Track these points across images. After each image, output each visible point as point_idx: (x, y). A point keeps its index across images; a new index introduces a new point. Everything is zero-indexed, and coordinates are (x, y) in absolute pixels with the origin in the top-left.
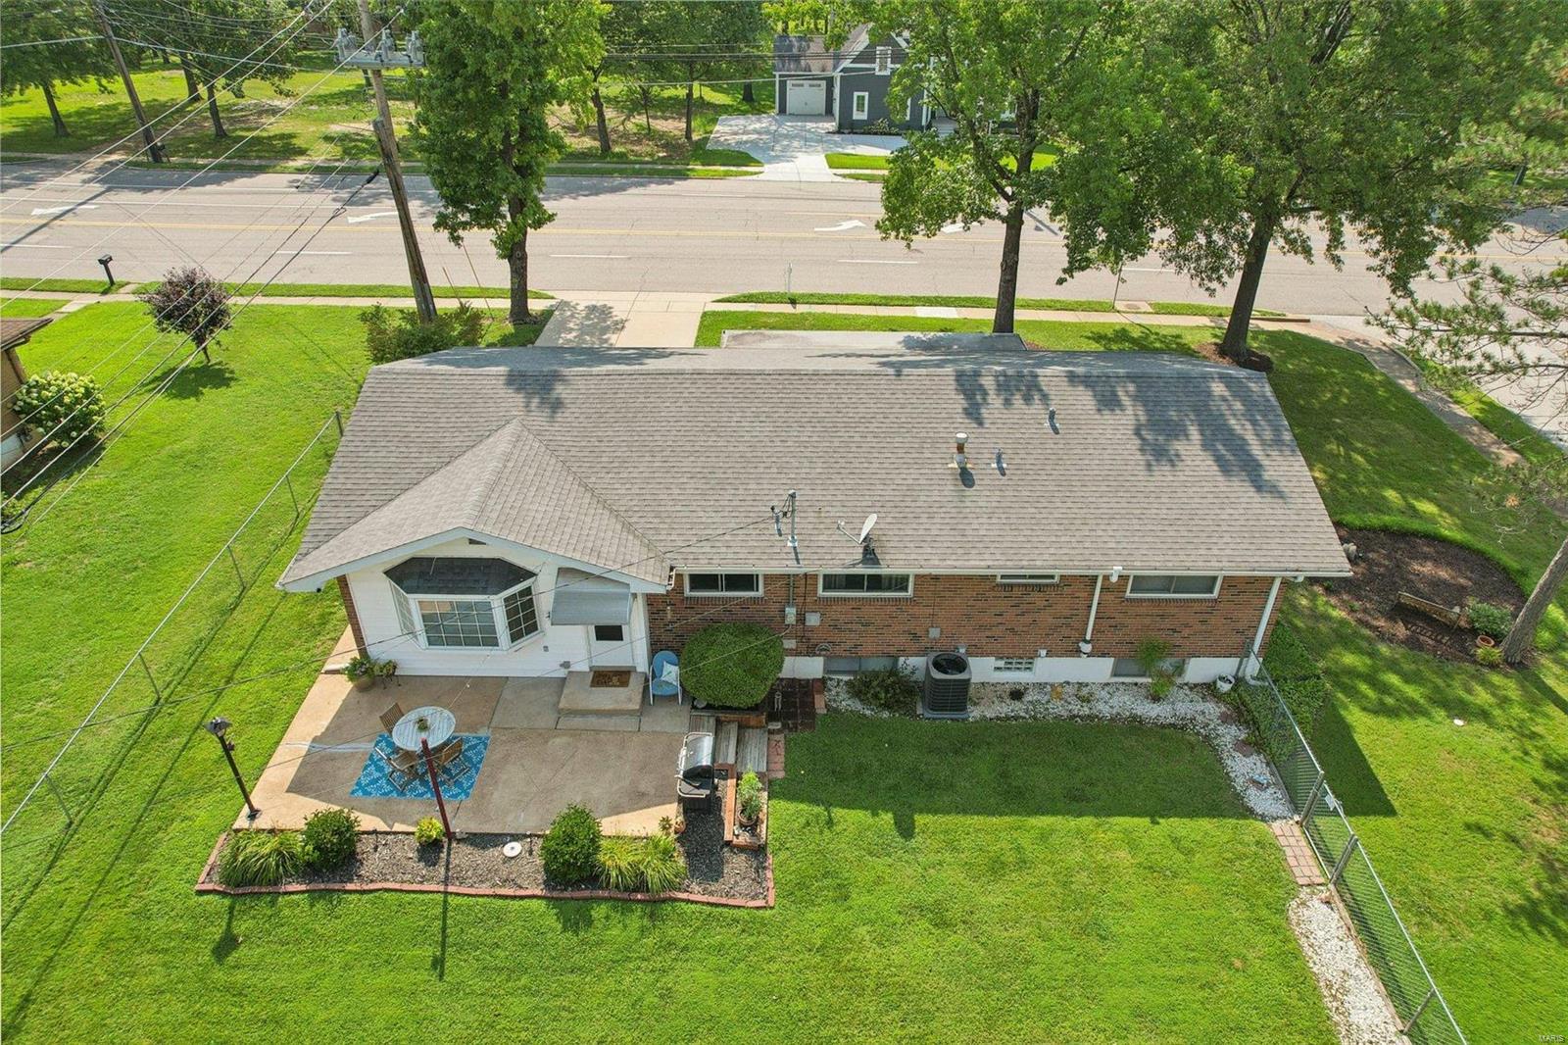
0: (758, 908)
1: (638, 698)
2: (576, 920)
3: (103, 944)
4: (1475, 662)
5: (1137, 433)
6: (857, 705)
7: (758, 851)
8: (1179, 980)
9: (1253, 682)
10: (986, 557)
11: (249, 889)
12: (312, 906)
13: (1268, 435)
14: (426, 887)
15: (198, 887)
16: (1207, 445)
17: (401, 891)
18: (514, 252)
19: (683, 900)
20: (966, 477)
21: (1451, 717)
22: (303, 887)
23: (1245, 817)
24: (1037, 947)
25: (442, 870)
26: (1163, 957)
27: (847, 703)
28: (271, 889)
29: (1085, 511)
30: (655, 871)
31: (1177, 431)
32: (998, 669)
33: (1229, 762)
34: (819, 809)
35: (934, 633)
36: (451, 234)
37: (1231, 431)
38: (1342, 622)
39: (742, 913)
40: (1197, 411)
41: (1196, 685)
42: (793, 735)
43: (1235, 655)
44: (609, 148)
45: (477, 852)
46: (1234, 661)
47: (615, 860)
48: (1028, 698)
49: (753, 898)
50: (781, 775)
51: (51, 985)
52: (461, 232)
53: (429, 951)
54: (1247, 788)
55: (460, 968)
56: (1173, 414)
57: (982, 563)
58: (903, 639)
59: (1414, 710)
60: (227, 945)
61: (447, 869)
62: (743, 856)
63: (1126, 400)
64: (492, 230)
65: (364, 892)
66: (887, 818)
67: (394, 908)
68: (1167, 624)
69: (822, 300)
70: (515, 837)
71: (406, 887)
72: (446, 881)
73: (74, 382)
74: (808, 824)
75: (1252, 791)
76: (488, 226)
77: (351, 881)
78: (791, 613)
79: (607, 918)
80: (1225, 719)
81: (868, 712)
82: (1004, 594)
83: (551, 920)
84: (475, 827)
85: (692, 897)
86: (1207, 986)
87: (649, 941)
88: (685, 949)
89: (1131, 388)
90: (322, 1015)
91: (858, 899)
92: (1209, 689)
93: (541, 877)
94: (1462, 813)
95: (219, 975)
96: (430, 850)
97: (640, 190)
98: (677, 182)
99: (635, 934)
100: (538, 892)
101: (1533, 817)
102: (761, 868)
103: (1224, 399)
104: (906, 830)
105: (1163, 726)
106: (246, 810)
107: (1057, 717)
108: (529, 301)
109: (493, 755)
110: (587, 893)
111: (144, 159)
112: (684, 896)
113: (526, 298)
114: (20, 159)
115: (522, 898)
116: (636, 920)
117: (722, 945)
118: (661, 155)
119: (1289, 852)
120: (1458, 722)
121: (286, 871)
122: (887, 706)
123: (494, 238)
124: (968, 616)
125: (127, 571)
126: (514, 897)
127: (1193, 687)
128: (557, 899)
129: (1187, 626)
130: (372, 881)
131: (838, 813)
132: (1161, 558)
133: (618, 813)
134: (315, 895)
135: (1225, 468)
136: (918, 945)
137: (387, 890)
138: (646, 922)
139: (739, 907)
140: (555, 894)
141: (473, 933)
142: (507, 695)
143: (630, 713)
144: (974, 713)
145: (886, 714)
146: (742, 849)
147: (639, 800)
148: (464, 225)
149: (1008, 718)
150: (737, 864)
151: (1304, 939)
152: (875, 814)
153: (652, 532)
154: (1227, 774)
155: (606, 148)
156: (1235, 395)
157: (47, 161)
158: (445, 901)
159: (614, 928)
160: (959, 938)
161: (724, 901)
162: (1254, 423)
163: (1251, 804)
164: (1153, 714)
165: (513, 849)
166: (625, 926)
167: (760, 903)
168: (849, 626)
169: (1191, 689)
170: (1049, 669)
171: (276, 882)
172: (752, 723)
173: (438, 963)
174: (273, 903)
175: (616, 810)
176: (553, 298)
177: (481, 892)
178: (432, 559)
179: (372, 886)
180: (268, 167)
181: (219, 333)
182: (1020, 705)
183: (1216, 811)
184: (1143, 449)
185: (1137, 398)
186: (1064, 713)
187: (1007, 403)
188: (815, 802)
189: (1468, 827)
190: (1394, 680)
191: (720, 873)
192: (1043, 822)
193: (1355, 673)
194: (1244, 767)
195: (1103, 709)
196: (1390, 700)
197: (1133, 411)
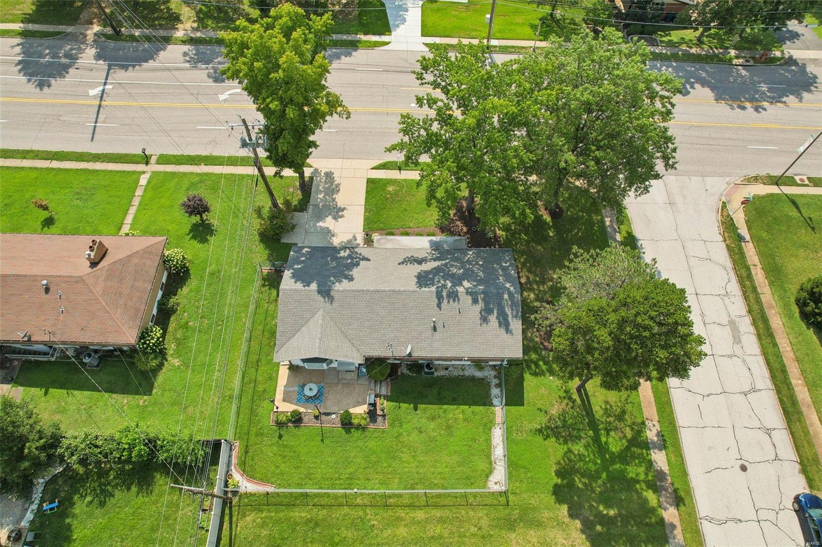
1: (357, 375)
2: (348, 432)
3: (256, 435)
5: (481, 313)
6: (408, 372)
7: (384, 416)
8: (465, 445)
9: (505, 366)
11: (282, 425)
12: (295, 429)
13: (515, 313)
14: (317, 425)
15: (271, 424)
16: (498, 318)
17: (312, 426)
19: (369, 428)
20: (435, 329)
21: (550, 375)
22: (293, 425)
23: (490, 406)
24: (438, 438)
26: (463, 440)
27: (405, 371)
28: (286, 425)
30: (363, 422)
31: (491, 312)
33: (492, 390)
34: (397, 404)
37: (505, 312)
39: (381, 430)
40: (498, 305)
42: (393, 382)
45: (327, 417)
47: (355, 421)
48: (449, 369)
49: (383, 426)
50: (389, 394)
51: (250, 443)
53: (320, 438)
54: (494, 397)
55: (327, 442)
56: (491, 306)
59: (542, 373)
60: (280, 437)
61: (321, 421)
63: (480, 301)
65: (305, 426)
66: (412, 405)
67: (311, 429)
70: (334, 413)
72: (321, 424)
74: (395, 408)
75: (495, 399)
77: (302, 424)
79: (354, 432)
80: (495, 377)
81: (410, 374)
83: (343, 432)
84: (325, 411)
85: (371, 427)
86: (470, 446)
87: (363, 436)
88: (370, 438)
89: (482, 296)
91: (405, 426)
92: (493, 367)
93: (340, 423)
94: (538, 406)
95: (281, 442)
96: (316, 417)
99: (360, 434)
100: (340, 426)
102: (385, 419)
103: (506, 300)
104: (416, 409)
105: (479, 379)
106: (275, 407)
107: (455, 376)
110: (350, 427)
115: (337, 427)
116: (360, 432)
117: (377, 437)
119: (497, 415)
120: (551, 377)
121: (288, 422)
126: (335, 427)
128: (345, 427)
130: (306, 424)
131: (401, 404)
132: (478, 354)
134: (295, 427)
135: (500, 324)
136: (415, 437)
137: (309, 426)
138: (362, 432)
139: (380, 428)
141: (328, 435)
142: (326, 372)
143: (355, 379)
144: (435, 374)
145: (414, 375)
146: (381, 416)
147: (359, 404)
149: (443, 375)
150: (380, 419)
151: (492, 436)
152: (409, 405)
153: (358, 346)
154: (490, 393)
156: (510, 299)
158: (322, 428)
159: (356, 434)
160: (423, 435)
161: (377, 427)
162: (512, 309)
163: (493, 402)
164: (478, 375)
165: (334, 416)
166: (358, 433)
167: (385, 427)
169: (490, 367)
172: (383, 380)
173: (322, 440)
174: (287, 428)
175: (354, 407)
176: (312, 166)
177: (328, 426)
182: (447, 372)
183: (484, 404)
184: (481, 318)
185: (483, 300)
186: (457, 375)
187: (449, 302)
188: (396, 402)
189: (538, 409)
190: (541, 363)
191: (376, 421)
192: (445, 407)
193: (532, 361)
194: (495, 391)
195: (467, 373)
196: (537, 370)
197: (481, 305)
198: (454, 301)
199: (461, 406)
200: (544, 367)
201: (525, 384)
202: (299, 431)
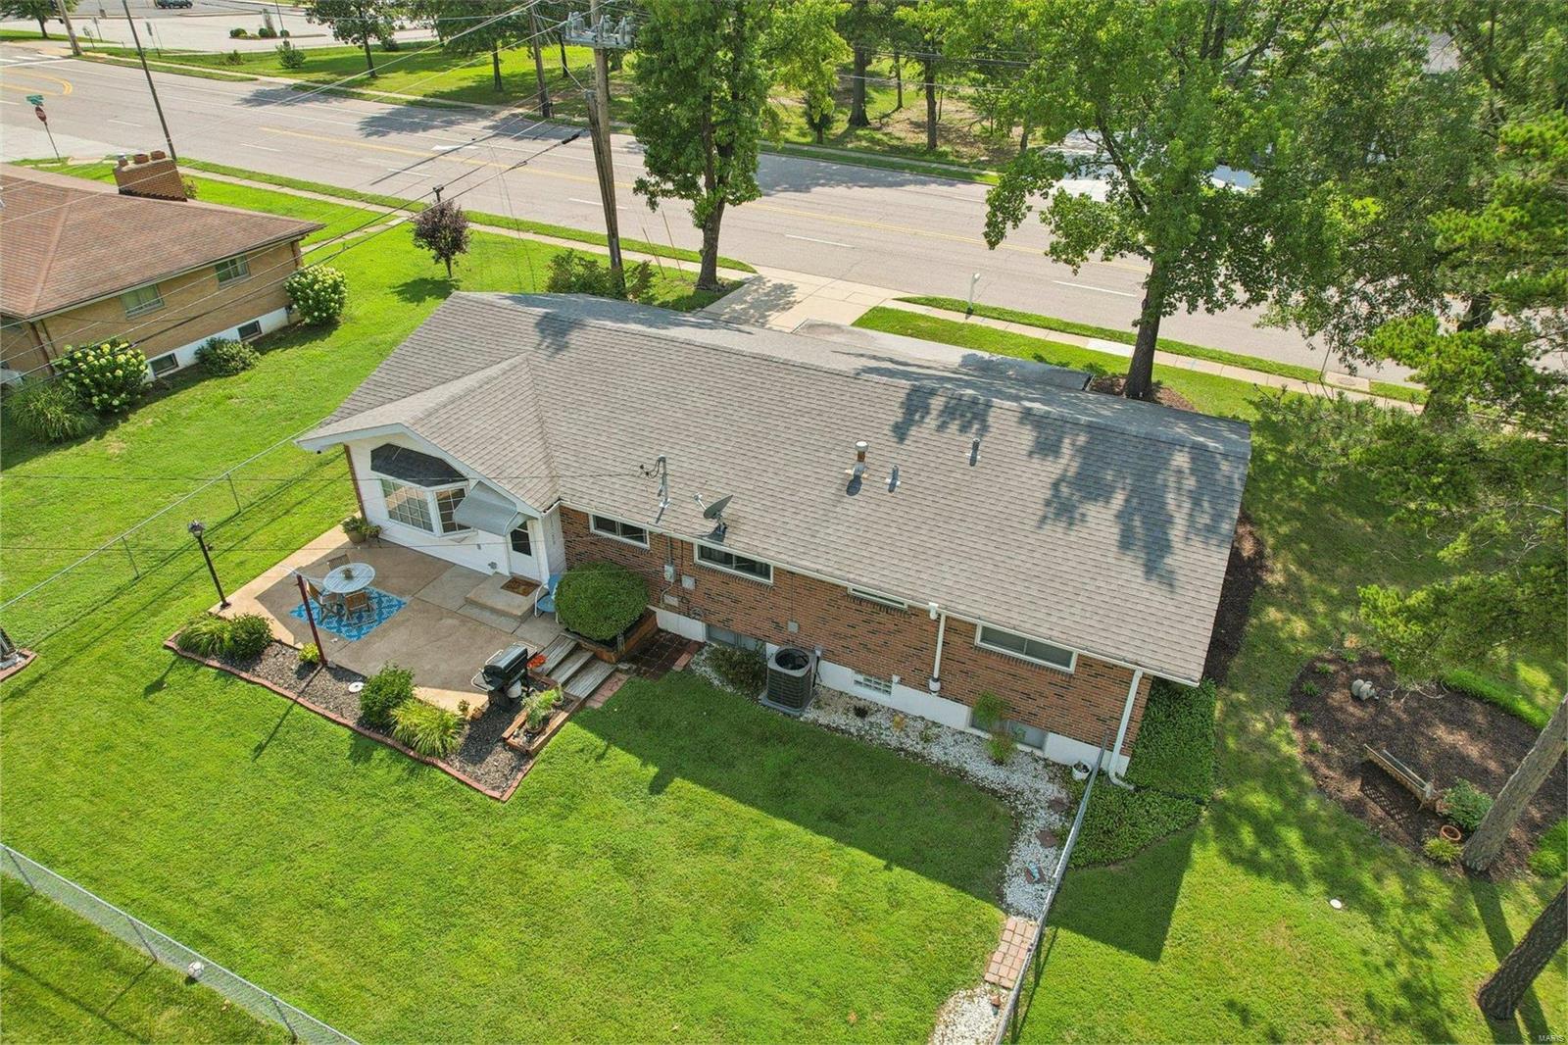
0: (491, 797)
1: (527, 606)
2: (361, 753)
3: (100, 659)
4: (1418, 851)
5: (1055, 486)
6: (711, 674)
7: (525, 755)
8: (783, 1005)
9: (1115, 781)
10: (821, 561)
11: (189, 655)
12: (216, 679)
13: (1204, 518)
14: (286, 693)
15: (166, 643)
17: (271, 689)
18: (709, 222)
19: (440, 769)
20: (854, 485)
21: (1330, 894)
22: (218, 665)
23: (986, 898)
24: (681, 922)
25: (304, 685)
26: (785, 980)
27: (705, 670)
28: (201, 659)
29: (946, 544)
30: (432, 742)
31: (1103, 493)
32: (857, 682)
33: (1021, 845)
34: (601, 743)
35: (793, 627)
36: (650, 199)
37: (1163, 505)
38: (1290, 759)
39: (477, 797)
40: (1139, 477)
41: (1054, 764)
42: (637, 679)
43: (1099, 745)
44: (935, 146)
45: (333, 681)
46: (1095, 750)
47: (404, 718)
48: (870, 718)
49: (493, 789)
50: (597, 705)
51: (59, 674)
52: (659, 199)
53: (260, 737)
54: (1017, 875)
55: (270, 759)
56: (1109, 475)
57: (813, 565)
58: (767, 625)
59: (1291, 873)
60: (156, 686)
61: (307, 686)
62: (510, 754)
64: (691, 202)
65: (249, 682)
66: (651, 770)
67: (259, 700)
68: (1019, 686)
69: (1001, 315)
70: (363, 679)
71: (275, 688)
72: (301, 693)
73: (329, 274)
74: (582, 750)
75: (1021, 880)
76: (687, 197)
77: (247, 671)
78: (669, 571)
79: (381, 760)
80: (1054, 804)
81: (716, 682)
82: (853, 605)
83: (345, 749)
84: (346, 663)
85: (448, 769)
87: (399, 790)
88: (418, 805)
89: (1083, 439)
90: (174, 753)
92: (1062, 772)
93: (360, 714)
95: (139, 704)
96: (306, 668)
97: (918, 188)
98: (959, 185)
99: (392, 780)
100: (351, 724)
101: (1328, 1027)
102: (517, 768)
103: (1178, 472)
104: (657, 786)
105: (983, 789)
107: (884, 744)
108: (718, 269)
109: (397, 616)
110: (379, 737)
111: (537, 113)
112: (441, 764)
113: (715, 266)
114: (457, 107)
115: (339, 724)
116: (399, 770)
117: (445, 813)
118: (983, 158)
119: (1003, 947)
120: (1336, 904)
121: (213, 649)
122: (732, 682)
123: (692, 208)
124: (825, 621)
125: (286, 420)
126: (334, 721)
127: (1048, 764)
128: (361, 734)
129: (1041, 695)
130: (259, 676)
131: (614, 751)
132: (991, 609)
133: (444, 688)
134: (222, 673)
135: (1127, 540)
136: (585, 877)
137: (263, 686)
138: (405, 775)
139: (478, 791)
140: (360, 730)
141: (294, 736)
142: (446, 576)
143: (515, 617)
144: (810, 714)
145: (729, 689)
146: (512, 748)
148: (665, 193)
149: (836, 729)
150: (500, 758)
151: (942, 1027)
152: (644, 764)
153: (563, 467)
154: (1010, 854)
155: (932, 144)
156: (1196, 472)
157: (474, 109)
158: (291, 707)
159: (383, 768)
160: (627, 886)
161: (469, 781)
163: (1007, 891)
164: (981, 774)
165: (356, 687)
166: (389, 772)
167: (496, 794)
168: (721, 599)
169: (1046, 766)
170: (904, 698)
171: (205, 655)
172: (606, 658)
173: (260, 748)
174: (196, 669)
175: (435, 684)
176: (755, 272)
177: (317, 709)
178: (398, 448)
179: (256, 680)
180: (622, 128)
181: (458, 256)
182: (859, 722)
183: (961, 882)
184: (1048, 503)
185: (1080, 451)
186: (894, 743)
187: (941, 427)
188: (602, 735)
189: (1231, 1005)
190: (1292, 837)
191: (482, 760)
192: (783, 825)
193: (1250, 815)
194: (1029, 853)
195: (936, 753)
196: (1265, 854)
197: (1066, 462)
198: (963, 429)
199: (849, 849)
200: (1304, 857)
201: (1188, 879)
202: (222, 690)
